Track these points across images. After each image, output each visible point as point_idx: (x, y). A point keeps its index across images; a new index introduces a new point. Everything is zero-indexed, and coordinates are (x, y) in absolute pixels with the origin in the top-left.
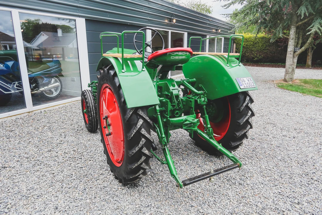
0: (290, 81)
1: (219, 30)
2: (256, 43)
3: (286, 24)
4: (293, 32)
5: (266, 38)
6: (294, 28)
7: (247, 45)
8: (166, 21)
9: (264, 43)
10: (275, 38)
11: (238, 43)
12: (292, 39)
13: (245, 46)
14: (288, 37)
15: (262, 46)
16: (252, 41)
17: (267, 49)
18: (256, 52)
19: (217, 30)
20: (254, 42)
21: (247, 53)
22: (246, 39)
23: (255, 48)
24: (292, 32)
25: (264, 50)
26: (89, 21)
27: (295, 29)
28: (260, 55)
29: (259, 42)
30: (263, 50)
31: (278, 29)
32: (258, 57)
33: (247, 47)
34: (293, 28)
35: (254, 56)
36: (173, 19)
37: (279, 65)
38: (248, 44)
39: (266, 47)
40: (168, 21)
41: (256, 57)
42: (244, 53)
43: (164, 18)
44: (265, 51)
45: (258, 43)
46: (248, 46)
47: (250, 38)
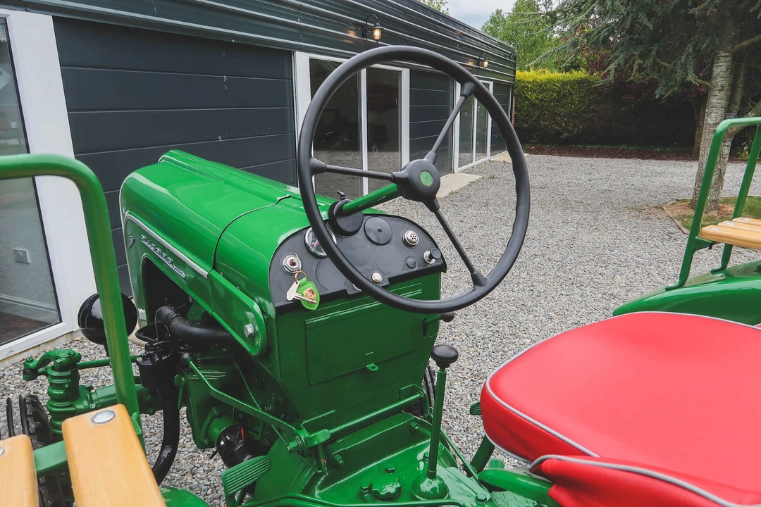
0: (712, 210)
1: (483, 61)
2: (564, 95)
3: (705, 45)
4: (723, 68)
5: (589, 82)
6: (727, 56)
7: (541, 100)
8: (352, 34)
9: (585, 96)
10: (672, 87)
11: (519, 95)
12: (720, 90)
13: (538, 101)
14: (708, 84)
15: (580, 102)
16: (554, 91)
17: (593, 111)
18: (565, 116)
19: (478, 62)
20: (559, 93)
21: (543, 121)
22: (541, 86)
23: (562, 107)
24: (721, 70)
25: (585, 113)
26: (67, 25)
27: (728, 59)
28: (575, 126)
29: (572, 92)
30: (583, 111)
31: (683, 61)
32: (569, 131)
33: (543, 106)
34: (724, 57)
35: (560, 127)
36: (372, 29)
37: (623, 150)
38: (545, 98)
39: (589, 106)
40: (357, 35)
41: (566, 130)
42: (535, 121)
43: (344, 25)
44: (587, 115)
45: (571, 94)
46: (546, 101)
47: (549, 81)
